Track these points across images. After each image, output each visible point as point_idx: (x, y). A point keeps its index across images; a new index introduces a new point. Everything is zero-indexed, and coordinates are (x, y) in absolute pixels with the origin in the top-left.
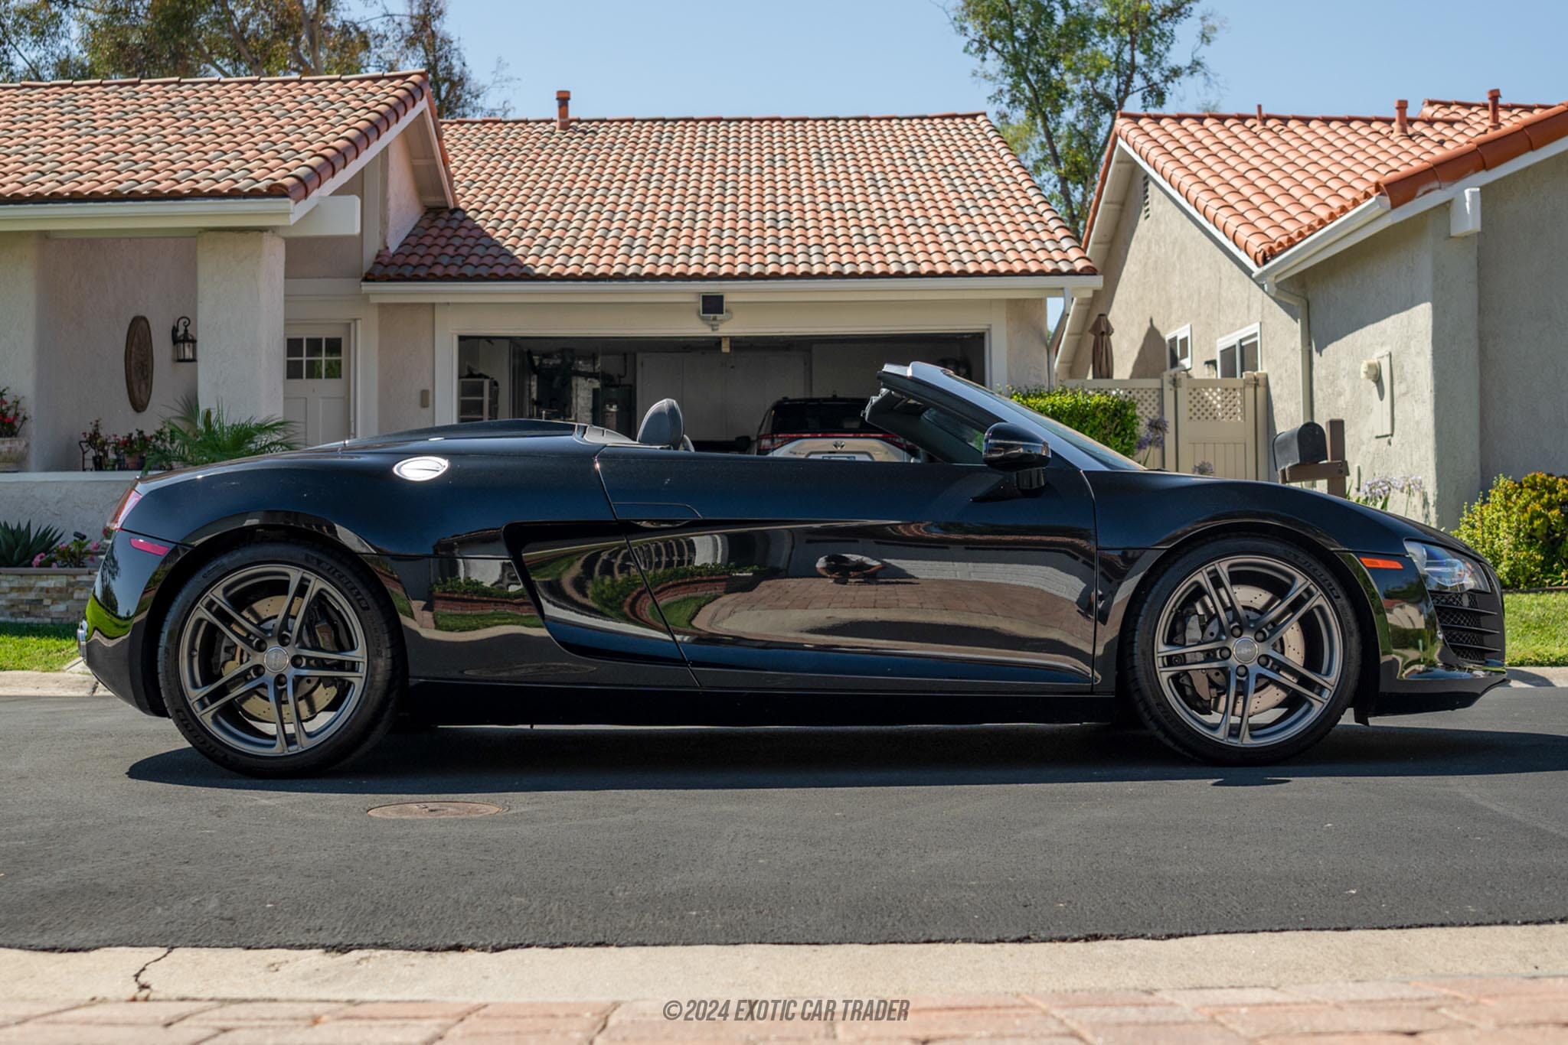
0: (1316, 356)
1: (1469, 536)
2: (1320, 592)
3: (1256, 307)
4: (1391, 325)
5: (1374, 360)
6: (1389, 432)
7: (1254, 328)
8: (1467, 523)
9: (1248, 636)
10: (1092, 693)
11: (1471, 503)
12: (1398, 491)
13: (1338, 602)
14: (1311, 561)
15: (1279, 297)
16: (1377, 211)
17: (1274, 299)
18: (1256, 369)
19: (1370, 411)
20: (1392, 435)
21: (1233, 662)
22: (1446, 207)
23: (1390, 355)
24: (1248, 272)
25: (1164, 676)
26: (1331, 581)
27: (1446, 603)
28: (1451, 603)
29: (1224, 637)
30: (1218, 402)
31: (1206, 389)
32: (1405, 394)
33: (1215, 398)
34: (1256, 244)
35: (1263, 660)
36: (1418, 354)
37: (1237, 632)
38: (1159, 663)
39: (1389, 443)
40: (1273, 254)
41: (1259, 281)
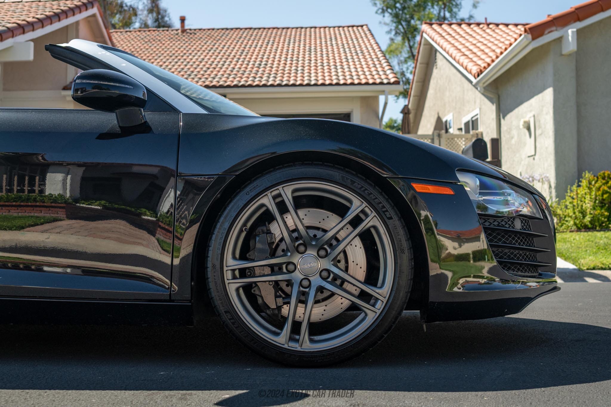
0: (502, 121)
1: (570, 203)
2: (374, 214)
3: (478, 101)
4: (534, 101)
5: (527, 119)
6: (533, 153)
7: (477, 111)
8: (570, 196)
9: (312, 252)
10: (170, 300)
11: (572, 185)
12: (537, 182)
13: (390, 222)
14: (366, 186)
15: (486, 94)
16: (526, 42)
17: (483, 94)
18: (477, 129)
19: (525, 144)
20: (535, 155)
21: (298, 276)
22: (559, 40)
23: (534, 116)
24: (471, 82)
25: (232, 288)
26: (385, 203)
27: (498, 225)
28: (503, 226)
29: (289, 254)
30: (463, 145)
31: (458, 139)
32: (541, 135)
33: (462, 143)
34: (475, 69)
35: (325, 274)
36: (547, 114)
37: (302, 248)
38: (228, 275)
39: (534, 159)
40: (481, 72)
41: (475, 86)
